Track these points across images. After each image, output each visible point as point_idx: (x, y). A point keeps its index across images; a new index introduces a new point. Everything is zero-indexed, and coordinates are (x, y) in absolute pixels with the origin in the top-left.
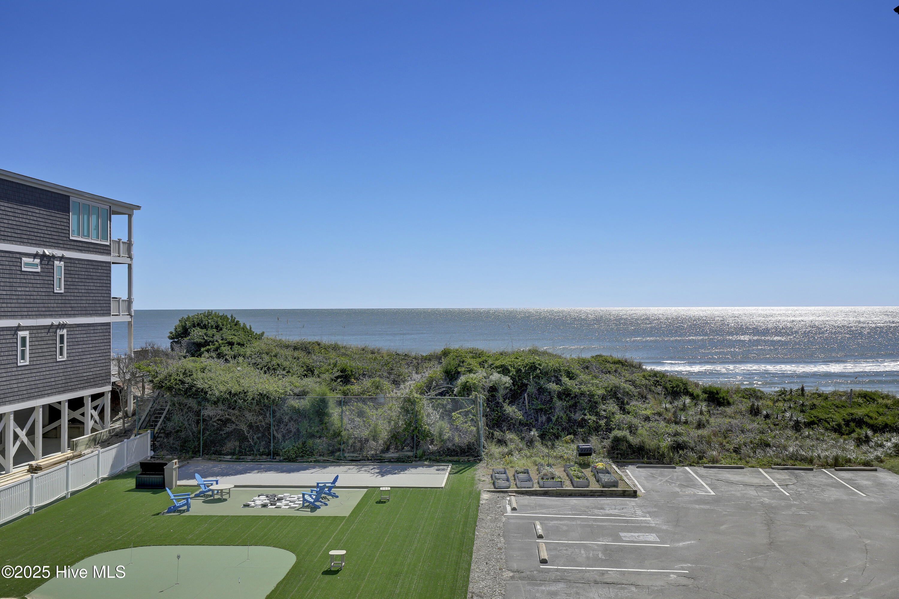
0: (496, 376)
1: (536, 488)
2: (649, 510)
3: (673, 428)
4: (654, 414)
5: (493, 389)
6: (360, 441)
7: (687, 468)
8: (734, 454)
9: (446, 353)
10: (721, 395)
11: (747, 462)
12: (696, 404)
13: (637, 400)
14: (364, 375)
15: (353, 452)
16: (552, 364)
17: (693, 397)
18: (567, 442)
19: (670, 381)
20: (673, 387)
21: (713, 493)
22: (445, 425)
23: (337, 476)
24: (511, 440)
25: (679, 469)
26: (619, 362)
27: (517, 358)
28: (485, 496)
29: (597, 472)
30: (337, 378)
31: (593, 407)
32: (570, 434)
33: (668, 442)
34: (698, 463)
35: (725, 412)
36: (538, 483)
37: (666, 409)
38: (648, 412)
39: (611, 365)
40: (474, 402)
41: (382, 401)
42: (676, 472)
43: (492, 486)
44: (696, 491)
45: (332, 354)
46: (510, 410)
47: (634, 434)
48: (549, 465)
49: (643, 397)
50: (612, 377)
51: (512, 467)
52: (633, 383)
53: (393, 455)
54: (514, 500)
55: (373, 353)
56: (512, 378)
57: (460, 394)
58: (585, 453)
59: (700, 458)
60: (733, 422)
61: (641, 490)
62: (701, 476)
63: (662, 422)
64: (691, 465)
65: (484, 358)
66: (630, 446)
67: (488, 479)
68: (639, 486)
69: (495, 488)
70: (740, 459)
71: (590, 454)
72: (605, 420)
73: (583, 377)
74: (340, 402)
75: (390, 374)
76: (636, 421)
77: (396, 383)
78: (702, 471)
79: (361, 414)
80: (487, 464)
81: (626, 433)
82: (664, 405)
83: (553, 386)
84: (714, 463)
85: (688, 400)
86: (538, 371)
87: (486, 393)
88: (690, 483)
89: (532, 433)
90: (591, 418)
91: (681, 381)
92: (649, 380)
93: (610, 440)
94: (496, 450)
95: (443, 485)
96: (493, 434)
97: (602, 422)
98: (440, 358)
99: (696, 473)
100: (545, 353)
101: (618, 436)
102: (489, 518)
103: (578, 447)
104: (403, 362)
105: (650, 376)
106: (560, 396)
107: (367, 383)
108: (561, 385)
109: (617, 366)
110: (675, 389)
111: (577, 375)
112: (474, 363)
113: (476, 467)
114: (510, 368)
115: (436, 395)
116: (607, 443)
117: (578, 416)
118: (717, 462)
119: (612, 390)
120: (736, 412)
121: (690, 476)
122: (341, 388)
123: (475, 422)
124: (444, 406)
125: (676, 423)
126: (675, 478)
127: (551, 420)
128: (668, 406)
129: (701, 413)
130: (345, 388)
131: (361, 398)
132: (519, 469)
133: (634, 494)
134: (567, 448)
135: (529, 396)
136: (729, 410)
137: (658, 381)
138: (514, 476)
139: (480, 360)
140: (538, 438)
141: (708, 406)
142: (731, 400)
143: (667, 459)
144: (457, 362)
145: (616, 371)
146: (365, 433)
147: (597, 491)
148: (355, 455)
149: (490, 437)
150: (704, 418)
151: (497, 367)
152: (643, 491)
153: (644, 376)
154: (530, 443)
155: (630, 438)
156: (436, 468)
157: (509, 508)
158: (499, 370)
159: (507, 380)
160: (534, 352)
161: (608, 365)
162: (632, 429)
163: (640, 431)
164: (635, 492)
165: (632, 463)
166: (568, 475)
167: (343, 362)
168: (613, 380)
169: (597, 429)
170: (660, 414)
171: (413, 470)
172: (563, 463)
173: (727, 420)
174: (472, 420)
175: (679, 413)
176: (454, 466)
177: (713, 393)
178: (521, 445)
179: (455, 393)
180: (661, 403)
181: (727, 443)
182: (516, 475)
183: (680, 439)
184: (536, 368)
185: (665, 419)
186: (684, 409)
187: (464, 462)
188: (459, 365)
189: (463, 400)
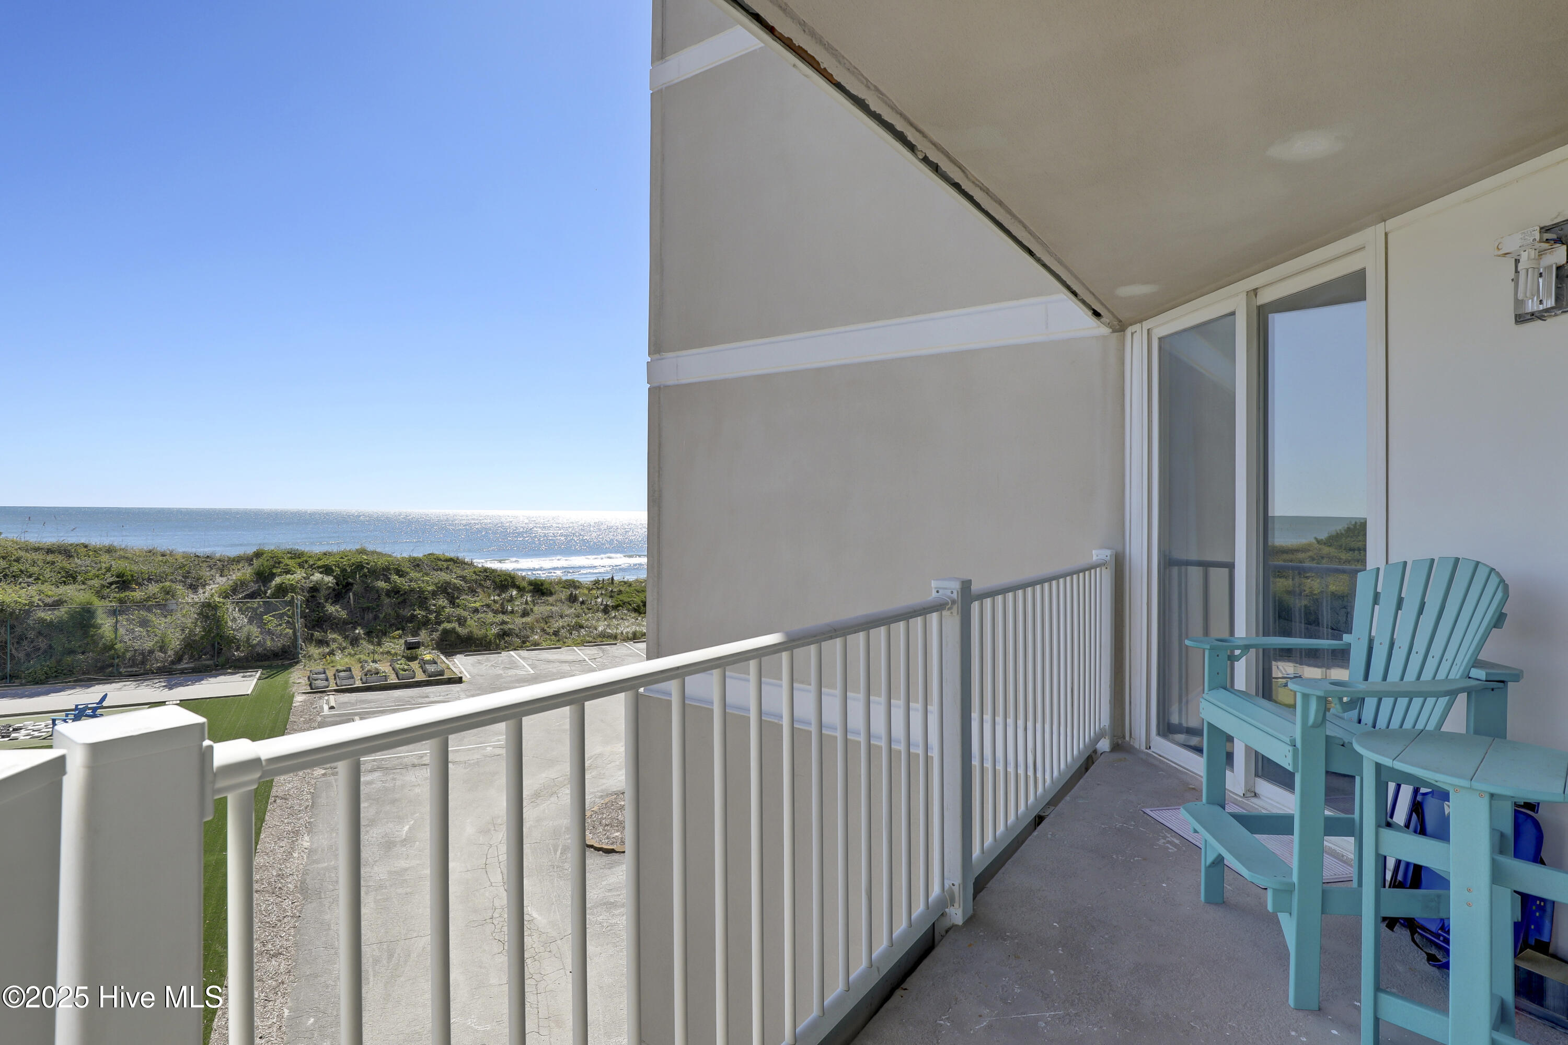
0: (317, 576)
1: (358, 684)
2: (472, 693)
3: (501, 617)
4: (483, 606)
5: (314, 590)
6: (143, 654)
7: (511, 652)
8: (553, 637)
9: (258, 555)
10: (545, 586)
11: (564, 643)
12: (522, 596)
13: (466, 594)
14: (149, 580)
15: (131, 667)
16: (381, 562)
17: (520, 589)
18: (394, 638)
19: (499, 575)
20: (501, 581)
21: (532, 672)
22: (255, 630)
23: (106, 695)
24: (334, 640)
25: (504, 654)
26: (451, 560)
27: (342, 558)
28: (299, 699)
29: (424, 663)
30: (111, 584)
31: (423, 601)
32: (399, 629)
33: (495, 630)
34: (522, 647)
35: (547, 600)
36: (361, 679)
37: (494, 600)
38: (478, 605)
39: (443, 563)
40: (291, 603)
41: (174, 607)
42: (501, 657)
43: (309, 688)
44: (518, 672)
45: (105, 558)
46: (331, 609)
47: (463, 625)
48: (373, 662)
49: (473, 591)
50: (443, 574)
51: (333, 667)
52: (463, 578)
53: (186, 666)
54: (332, 699)
55: (163, 555)
56: (335, 577)
57: (274, 596)
58: (411, 647)
59: (524, 642)
60: (554, 609)
61: (466, 676)
62: (523, 658)
63: (490, 613)
64: (515, 650)
65: (305, 559)
66: (458, 636)
67: (304, 681)
68: (465, 673)
69: (312, 689)
70: (558, 641)
71: (418, 648)
72: (434, 615)
73: (413, 574)
74: (115, 611)
75: (186, 577)
76: (465, 614)
77: (193, 588)
78: (524, 653)
79: (144, 623)
80: (305, 666)
81: (455, 625)
82: (492, 598)
83: (381, 584)
84: (536, 646)
85: (514, 593)
86: (366, 570)
87: (306, 594)
88: (513, 665)
89: (357, 631)
90: (419, 613)
91: (510, 575)
92: (479, 575)
93: (439, 633)
94: (315, 651)
95: (249, 692)
96: (312, 635)
97: (432, 617)
98: (252, 560)
99: (520, 656)
100: (373, 553)
101: (448, 628)
102: (302, 719)
103: (406, 641)
104: (205, 565)
105: (480, 572)
106: (388, 593)
107: (153, 588)
108: (390, 583)
109: (449, 563)
110: (503, 583)
111: (407, 573)
112: (291, 563)
113: (292, 670)
114: (334, 567)
115: (245, 597)
116: (436, 635)
117: (407, 613)
118: (538, 645)
119: (442, 585)
120: (557, 601)
121: (513, 658)
122: (118, 596)
123: (291, 625)
124: (255, 610)
125: (503, 613)
126: (500, 662)
127: (378, 617)
128: (496, 598)
129: (527, 603)
130: (122, 595)
131: (142, 605)
132: (340, 668)
133: (459, 680)
134: (394, 643)
135: (354, 594)
136: (551, 599)
137: (487, 576)
138: (335, 675)
139: (300, 560)
140: (363, 636)
141: (532, 596)
142: (553, 591)
143: (493, 646)
144: (272, 563)
145: (447, 568)
146: (148, 645)
147: (422, 681)
148: (134, 669)
149: (309, 639)
150: (528, 608)
151: (319, 567)
152: (468, 677)
153: (475, 572)
154: (354, 642)
155: (459, 630)
156: (242, 674)
157: (326, 707)
158: (321, 570)
159: (329, 579)
160: (362, 551)
161: (439, 563)
162: (462, 621)
163: (469, 622)
164: (461, 678)
165: (460, 653)
166: (393, 669)
167: (119, 565)
168: (444, 576)
169: (425, 623)
170: (488, 606)
171: (212, 680)
172: (390, 658)
173: (549, 608)
174: (288, 622)
175: (505, 603)
176: (264, 672)
177: (538, 584)
178: (344, 645)
179: (267, 595)
180: (489, 597)
181: (548, 628)
182: (337, 674)
183: (506, 627)
184: (363, 567)
185: (493, 609)
186: (511, 600)
187: (277, 667)
188: (274, 567)
189: (276, 602)
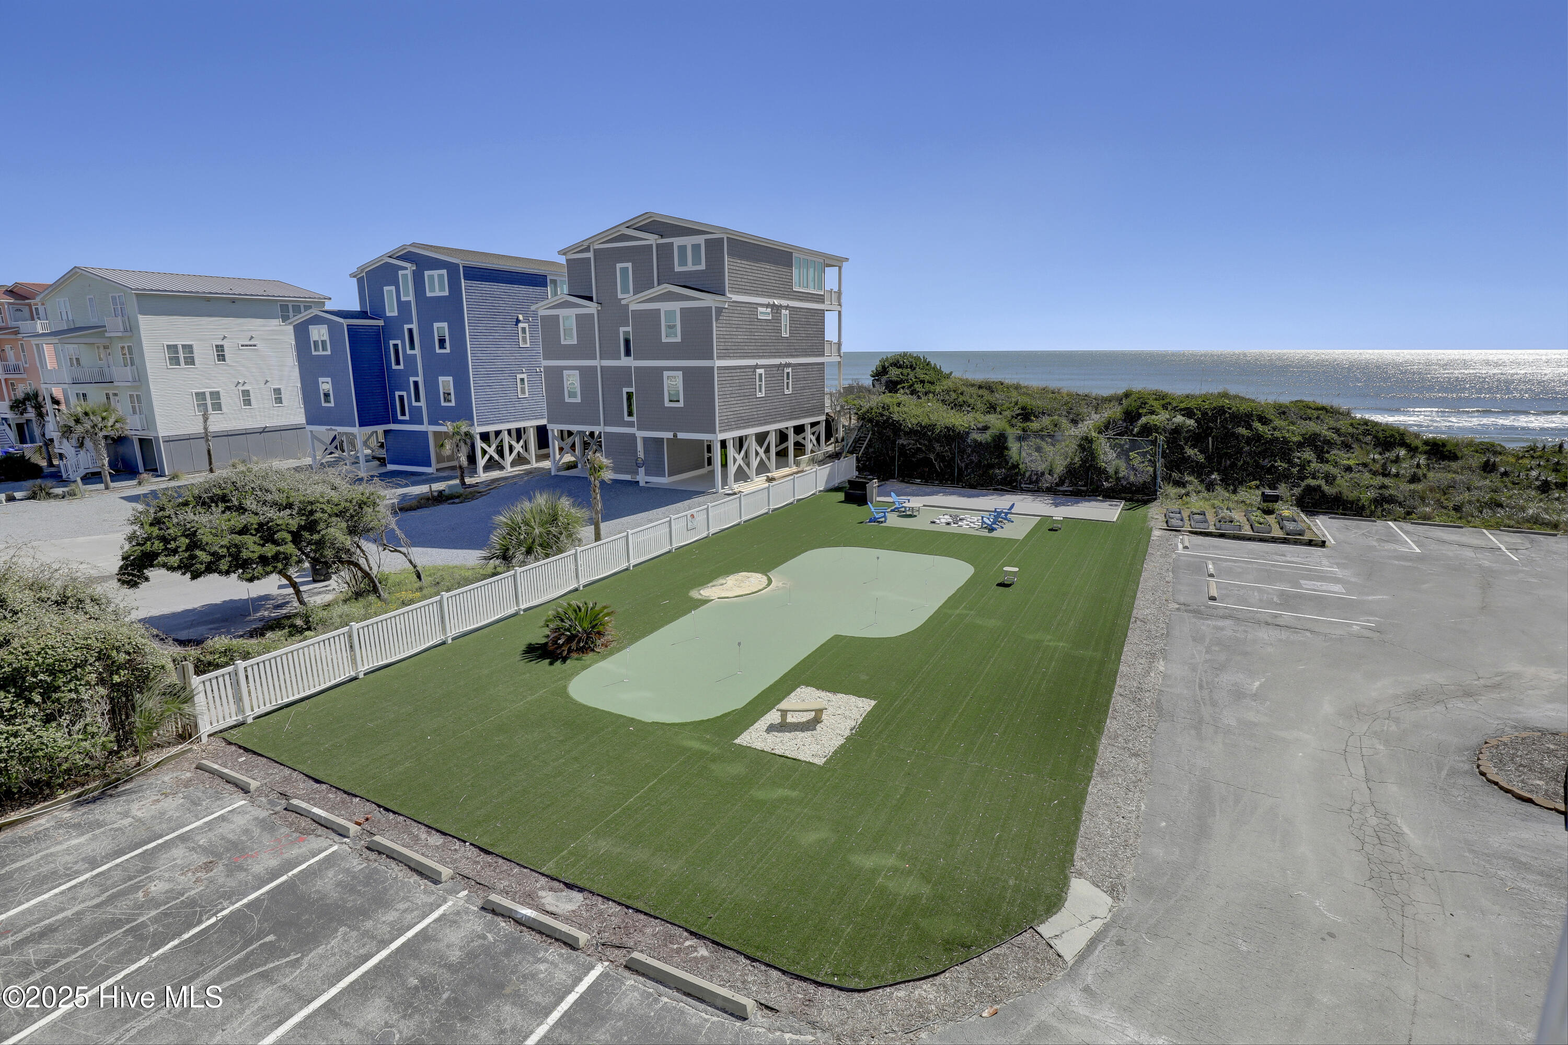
0: (1179, 419)
1: (1212, 529)
2: (1337, 561)
3: (1379, 480)
4: (1358, 464)
5: (1177, 431)
6: (1037, 474)
7: (1390, 523)
8: (1453, 513)
9: (1127, 395)
10: (1448, 448)
11: (1469, 522)
12: (1412, 457)
13: (1339, 449)
14: (1043, 413)
15: (1030, 484)
16: (1244, 408)
17: (1411, 449)
18: (1250, 488)
19: (1383, 430)
20: (1386, 437)
21: (1418, 550)
22: (1122, 465)
23: (1014, 504)
24: (1190, 483)
25: (1380, 523)
26: (1322, 408)
27: (1204, 401)
28: (1156, 533)
29: (1281, 520)
30: (1018, 415)
31: (1286, 455)
32: (1256, 480)
33: (1372, 494)
34: (1405, 518)
35: (1449, 466)
36: (1215, 525)
37: (1374, 460)
38: (1351, 463)
39: (1313, 411)
40: (1154, 443)
41: (1060, 438)
42: (1375, 526)
43: (1165, 525)
44: (1397, 547)
45: (1014, 393)
46: (1190, 452)
47: (1332, 484)
48: (1228, 509)
49: (1347, 447)
50: (1312, 423)
51: (1188, 508)
52: (1337, 431)
53: (1067, 489)
54: (1187, 539)
55: (1053, 393)
56: (1196, 421)
57: (1140, 434)
58: (1268, 499)
59: (1409, 513)
60: (1458, 477)
61: (1330, 540)
62: (1406, 533)
63: (1367, 474)
64: (1395, 520)
65: (1168, 400)
66: (1323, 494)
67: (1161, 518)
68: (1329, 537)
69: (1168, 526)
70: (1460, 518)
71: (1277, 501)
72: (1298, 468)
73: (1277, 422)
74: (1020, 437)
75: (1069, 413)
76: (1334, 471)
77: (1075, 422)
78: (1408, 526)
79: (1038, 449)
80: (1162, 504)
81: (1322, 482)
82: (1372, 456)
83: (1242, 431)
84: (1426, 519)
85: (1403, 452)
86: (1227, 415)
87: (1167, 435)
88: (1392, 538)
89: (1213, 477)
90: (1281, 465)
91: (1398, 431)
92: (1357, 429)
93: (1301, 489)
94: (1173, 491)
95: (1115, 520)
96: (1171, 475)
97: (1295, 470)
98: (1121, 400)
99: (1401, 529)
100: (1236, 397)
101: (1312, 484)
102: (1159, 553)
103: (1263, 493)
104: (1083, 402)
105: (1359, 424)
106: (1249, 441)
107: (1046, 421)
108: (1252, 430)
109: (1320, 412)
110: (1389, 439)
111: (1271, 421)
112: (1155, 404)
113: (1150, 505)
114: (1195, 411)
115: (1114, 435)
116: (1297, 491)
117: (1266, 463)
118: (1429, 519)
119: (1310, 437)
120: (1462, 468)
121: (1392, 531)
122: (1021, 425)
123: (1153, 463)
124: (1121, 446)
125: (1384, 475)
126: (1374, 531)
127: (1236, 465)
128: (1377, 456)
129: (1418, 466)
130: (1025, 425)
131: (1038, 434)
132: (1195, 511)
133: (1323, 544)
134: (1250, 493)
135: (1213, 438)
136: (1454, 465)
137: (1368, 430)
138: (1189, 516)
139: (1164, 402)
140: (1219, 482)
141: (1428, 459)
142: (1459, 454)
143: (1368, 512)
144: (1139, 403)
145: (1318, 418)
146: (1041, 467)
147: (1279, 538)
148: (1031, 486)
149: (1168, 479)
150: (1420, 472)
151: (1181, 410)
152: (1333, 542)
153: (1352, 425)
154: (1210, 487)
155: (1326, 488)
156: (1109, 503)
157: (1180, 546)
158: (1183, 413)
159: (1191, 422)
160: (1225, 395)
161: (1309, 411)
162: (1330, 479)
163: (1339, 481)
164: (1324, 542)
165: (1325, 513)
166: (1248, 520)
167: (1023, 400)
168: (1312, 427)
169: (1285, 476)
170: (1365, 465)
171: (1087, 504)
172: (1244, 508)
173: (1450, 476)
174: (1150, 460)
175: (1389, 464)
176: (1127, 503)
177: (1438, 444)
178: (1200, 488)
179: (1134, 433)
180: (1368, 454)
181: (1446, 500)
182: (1191, 516)
183: (1386, 493)
184: (1225, 412)
185: (1371, 470)
186: (1397, 460)
187: (1137, 501)
188: (1141, 407)
189: (1142, 440)
